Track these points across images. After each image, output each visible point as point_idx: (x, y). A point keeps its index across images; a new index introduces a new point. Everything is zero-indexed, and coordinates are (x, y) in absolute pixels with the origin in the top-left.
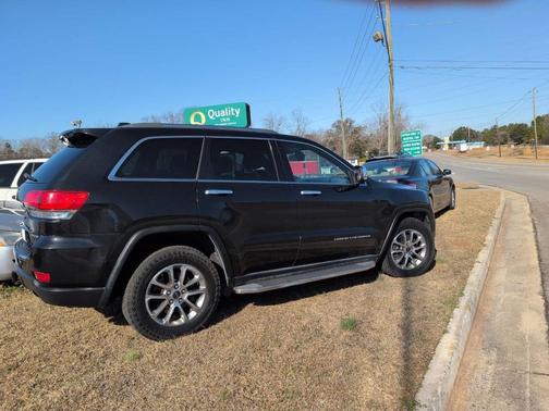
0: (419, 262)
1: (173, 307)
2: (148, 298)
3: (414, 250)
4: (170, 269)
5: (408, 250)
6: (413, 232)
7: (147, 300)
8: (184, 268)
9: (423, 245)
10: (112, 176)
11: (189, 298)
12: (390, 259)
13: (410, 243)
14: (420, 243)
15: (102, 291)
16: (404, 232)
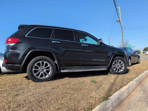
0: (122, 70)
1: (41, 73)
2: (33, 69)
3: (120, 66)
4: (41, 62)
5: (118, 66)
6: (119, 61)
7: (33, 70)
8: (45, 62)
9: (123, 65)
10: (26, 36)
11: (46, 71)
12: (112, 68)
13: (119, 64)
14: (122, 64)
15: (21, 66)
16: (116, 61)
